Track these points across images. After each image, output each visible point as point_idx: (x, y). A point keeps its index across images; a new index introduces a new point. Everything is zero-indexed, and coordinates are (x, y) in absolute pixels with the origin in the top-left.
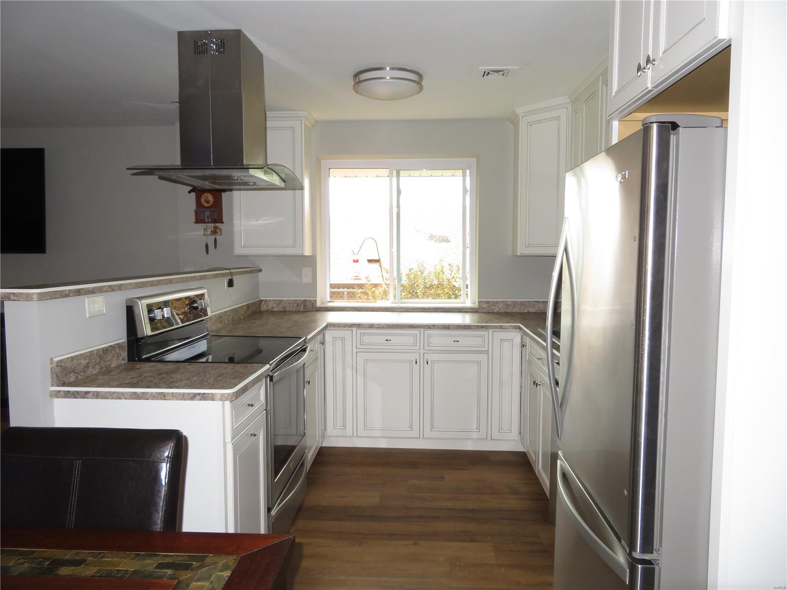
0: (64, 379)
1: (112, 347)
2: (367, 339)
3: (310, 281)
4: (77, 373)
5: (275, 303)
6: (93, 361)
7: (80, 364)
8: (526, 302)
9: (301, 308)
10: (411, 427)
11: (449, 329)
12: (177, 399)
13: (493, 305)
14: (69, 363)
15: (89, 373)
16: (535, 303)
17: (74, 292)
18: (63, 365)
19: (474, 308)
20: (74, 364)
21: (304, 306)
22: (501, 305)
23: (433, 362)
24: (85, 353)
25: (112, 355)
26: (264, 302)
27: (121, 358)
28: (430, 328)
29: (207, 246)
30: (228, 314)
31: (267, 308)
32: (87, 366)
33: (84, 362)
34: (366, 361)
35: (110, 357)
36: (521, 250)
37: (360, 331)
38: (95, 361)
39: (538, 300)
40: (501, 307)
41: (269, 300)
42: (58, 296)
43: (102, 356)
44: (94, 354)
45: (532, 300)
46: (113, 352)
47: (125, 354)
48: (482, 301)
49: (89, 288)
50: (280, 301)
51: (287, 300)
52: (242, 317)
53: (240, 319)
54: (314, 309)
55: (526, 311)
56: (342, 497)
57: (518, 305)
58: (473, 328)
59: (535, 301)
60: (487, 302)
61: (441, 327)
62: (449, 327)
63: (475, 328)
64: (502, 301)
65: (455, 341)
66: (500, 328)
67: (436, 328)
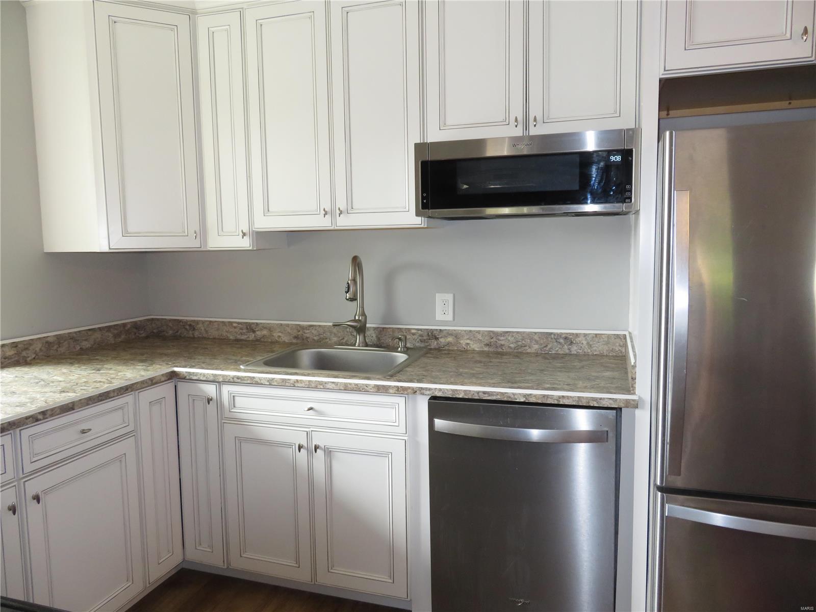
8: (75, 333)
13: (26, 349)
16: (90, 333)
22: (38, 347)
28: (37, 420)
36: (45, 251)
57: (65, 341)
58: (112, 395)
59: (89, 330)
60: (14, 345)
61: (58, 411)
62: (73, 405)
63: (116, 394)
64: (39, 338)
65: (83, 432)
66: (150, 382)
67: (48, 416)
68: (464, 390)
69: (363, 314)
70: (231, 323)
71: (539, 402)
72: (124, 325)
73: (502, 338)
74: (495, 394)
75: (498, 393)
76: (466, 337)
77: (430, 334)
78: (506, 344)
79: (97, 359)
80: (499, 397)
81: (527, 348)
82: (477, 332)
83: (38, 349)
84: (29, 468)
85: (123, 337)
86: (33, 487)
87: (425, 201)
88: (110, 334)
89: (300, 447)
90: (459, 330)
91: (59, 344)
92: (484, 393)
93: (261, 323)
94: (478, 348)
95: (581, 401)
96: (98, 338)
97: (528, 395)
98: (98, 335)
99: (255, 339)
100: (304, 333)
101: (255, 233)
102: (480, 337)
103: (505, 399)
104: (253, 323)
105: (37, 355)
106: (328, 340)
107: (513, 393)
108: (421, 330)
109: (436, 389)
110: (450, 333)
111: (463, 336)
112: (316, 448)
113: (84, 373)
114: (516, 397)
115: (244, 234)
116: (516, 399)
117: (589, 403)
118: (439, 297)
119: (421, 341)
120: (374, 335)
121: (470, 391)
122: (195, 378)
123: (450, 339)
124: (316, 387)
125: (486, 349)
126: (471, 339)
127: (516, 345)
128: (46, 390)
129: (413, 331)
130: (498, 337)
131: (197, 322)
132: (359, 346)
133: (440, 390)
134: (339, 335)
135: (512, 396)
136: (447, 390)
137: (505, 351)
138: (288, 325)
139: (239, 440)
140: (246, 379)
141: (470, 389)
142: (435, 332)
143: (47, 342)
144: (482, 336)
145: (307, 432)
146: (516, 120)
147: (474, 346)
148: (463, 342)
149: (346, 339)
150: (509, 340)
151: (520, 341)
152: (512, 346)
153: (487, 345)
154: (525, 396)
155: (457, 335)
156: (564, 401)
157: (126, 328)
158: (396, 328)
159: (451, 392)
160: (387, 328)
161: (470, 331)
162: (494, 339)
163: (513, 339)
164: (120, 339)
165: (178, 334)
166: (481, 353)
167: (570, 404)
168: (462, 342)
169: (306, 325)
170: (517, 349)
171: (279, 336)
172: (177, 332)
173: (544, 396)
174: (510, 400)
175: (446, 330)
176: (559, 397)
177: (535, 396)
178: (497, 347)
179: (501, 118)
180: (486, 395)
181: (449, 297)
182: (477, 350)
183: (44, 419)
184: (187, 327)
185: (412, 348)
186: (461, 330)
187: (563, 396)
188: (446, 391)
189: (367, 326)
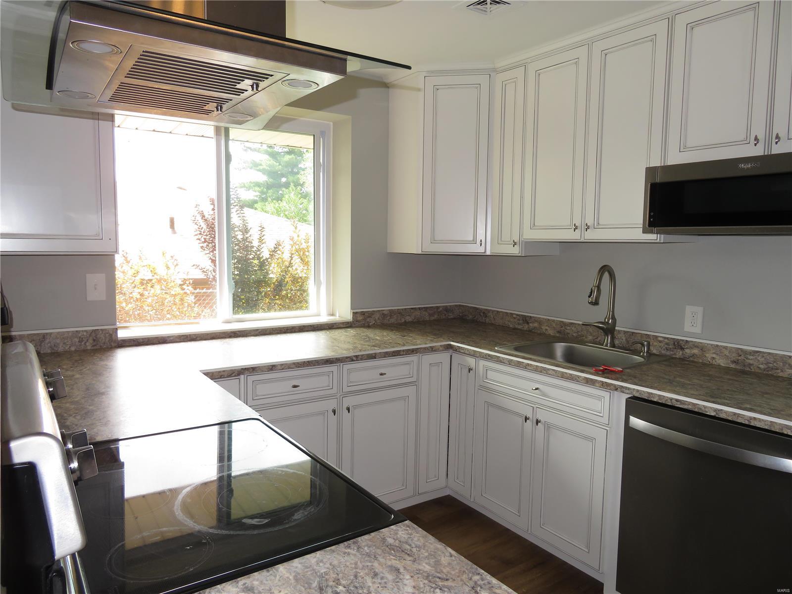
2: (262, 389)
3: (103, 297)
8: (402, 309)
9: (87, 344)
11: (375, 358)
13: (369, 317)
16: (412, 311)
19: (348, 323)
21: (94, 340)
22: (377, 316)
28: (352, 360)
36: (388, 251)
37: (251, 379)
39: (415, 307)
40: (377, 319)
45: (409, 307)
48: (357, 313)
50: (45, 336)
51: (58, 333)
54: (113, 345)
55: (403, 320)
57: (395, 314)
58: (402, 353)
59: (412, 308)
60: (363, 313)
61: (366, 357)
62: (376, 355)
63: (405, 353)
64: (378, 311)
65: (381, 374)
66: (431, 349)
67: (359, 359)
68: (659, 395)
69: (613, 318)
70: (512, 314)
71: (730, 419)
72: (438, 308)
73: (751, 357)
74: (686, 403)
75: (690, 403)
76: (711, 352)
77: (676, 343)
78: (756, 363)
79: (409, 329)
80: (690, 407)
81: (779, 371)
82: (724, 348)
83: (377, 318)
84: (346, 389)
85: (436, 316)
86: (349, 401)
87: (652, 220)
88: (426, 313)
89: (526, 419)
90: (706, 343)
91: (391, 316)
92: (677, 400)
93: (534, 317)
94: (724, 364)
95: (774, 427)
96: (417, 315)
97: (719, 410)
98: (418, 313)
99: (528, 329)
100: (566, 329)
101: (524, 243)
102: (727, 353)
103: (696, 410)
104: (528, 316)
105: (376, 322)
106: (584, 338)
107: (704, 406)
108: (667, 338)
109: (634, 389)
110: (695, 345)
111: (709, 350)
112: (538, 422)
113: (394, 337)
114: (707, 410)
115: (515, 244)
116: (707, 412)
117: (782, 430)
118: (689, 309)
119: (667, 350)
120: (624, 338)
121: (664, 396)
122: (462, 351)
123: (696, 351)
124: (541, 372)
125: (733, 366)
126: (717, 354)
127: (766, 367)
128: (365, 344)
129: (660, 339)
130: (747, 356)
131: (489, 311)
132: (606, 346)
133: (638, 391)
134: (594, 334)
135: (703, 408)
136: (643, 391)
137: (753, 370)
138: (554, 321)
139: (489, 404)
140: (494, 357)
141: (664, 395)
142: (681, 342)
143: (383, 314)
144: (730, 352)
145: (533, 407)
146: (756, 139)
147: (720, 361)
148: (709, 356)
149: (599, 339)
150: (759, 360)
151: (771, 363)
152: (762, 366)
153: (733, 362)
154: (716, 410)
155: (702, 348)
156: (756, 423)
157: (439, 310)
158: (644, 334)
159: (647, 395)
160: (637, 333)
161: (717, 346)
162: (742, 357)
163: (763, 359)
164: (433, 318)
165: (475, 318)
166: (727, 370)
167: (761, 427)
168: (707, 355)
169: (569, 322)
170: (768, 371)
171: (546, 330)
172: (475, 317)
173: (735, 414)
174: (701, 412)
175: (692, 341)
176: (751, 418)
177: (726, 412)
178: (744, 366)
179: (743, 137)
180: (679, 403)
181: (699, 310)
182: (723, 365)
183: (357, 360)
184: (482, 314)
185: (657, 355)
186: (708, 344)
187: (754, 418)
188: (643, 393)
189: (616, 328)
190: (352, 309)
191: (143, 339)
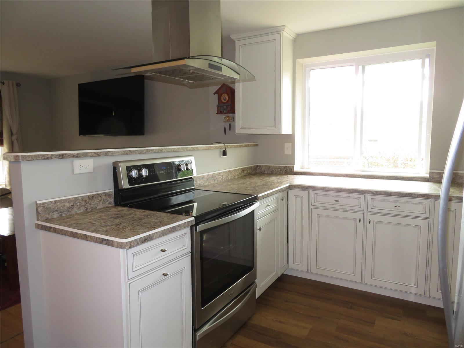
0: (47, 216)
1: (98, 195)
2: (320, 199)
3: (290, 153)
4: (61, 212)
5: (266, 168)
6: (78, 204)
7: (65, 206)
9: (283, 172)
10: (354, 273)
11: (391, 195)
12: (94, 241)
14: (52, 205)
15: (73, 212)
17: (57, 155)
18: (46, 206)
20: (57, 206)
21: (285, 171)
23: (376, 222)
24: (70, 198)
25: (98, 201)
26: (259, 167)
27: (107, 203)
28: (373, 194)
29: (225, 129)
30: (222, 174)
31: (261, 171)
32: (72, 207)
33: (67, 204)
34: (319, 216)
35: (96, 202)
37: (314, 192)
38: (79, 204)
41: (262, 166)
42: (40, 158)
43: (88, 201)
44: (78, 199)
46: (100, 198)
47: (112, 200)
48: (433, 172)
49: (73, 153)
50: (269, 167)
51: (274, 166)
52: (236, 177)
53: (234, 178)
54: (292, 173)
56: (280, 322)
61: (383, 193)
86: (371, 217)
190: (430, 170)
191: (304, 172)
